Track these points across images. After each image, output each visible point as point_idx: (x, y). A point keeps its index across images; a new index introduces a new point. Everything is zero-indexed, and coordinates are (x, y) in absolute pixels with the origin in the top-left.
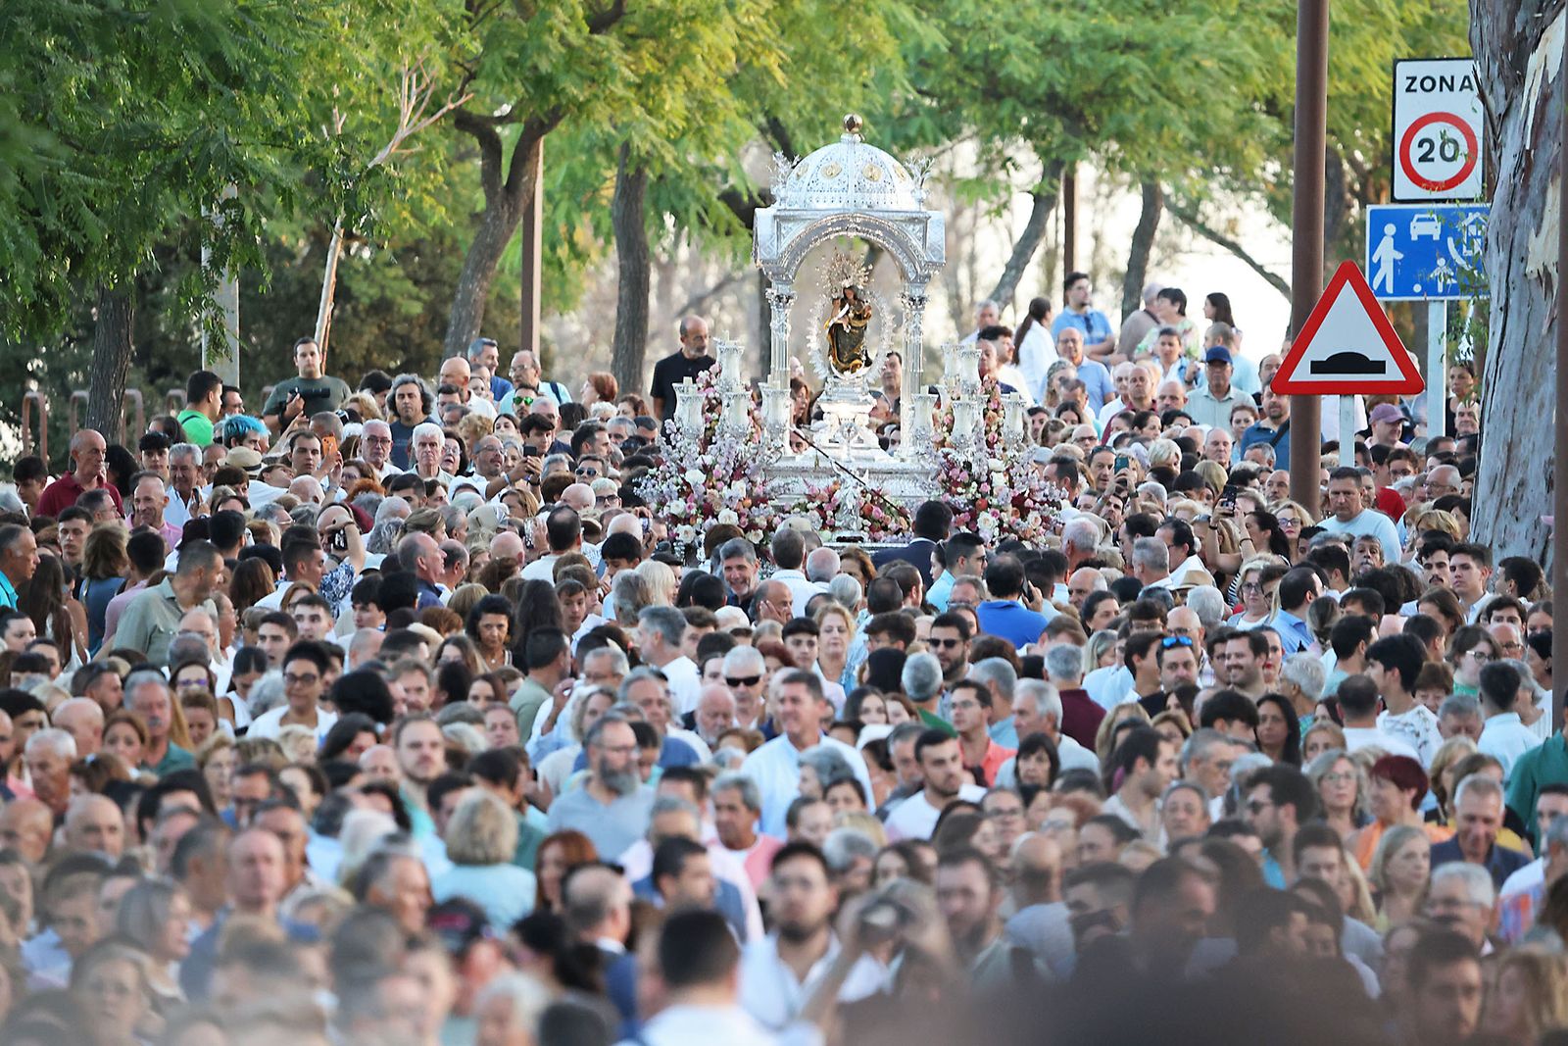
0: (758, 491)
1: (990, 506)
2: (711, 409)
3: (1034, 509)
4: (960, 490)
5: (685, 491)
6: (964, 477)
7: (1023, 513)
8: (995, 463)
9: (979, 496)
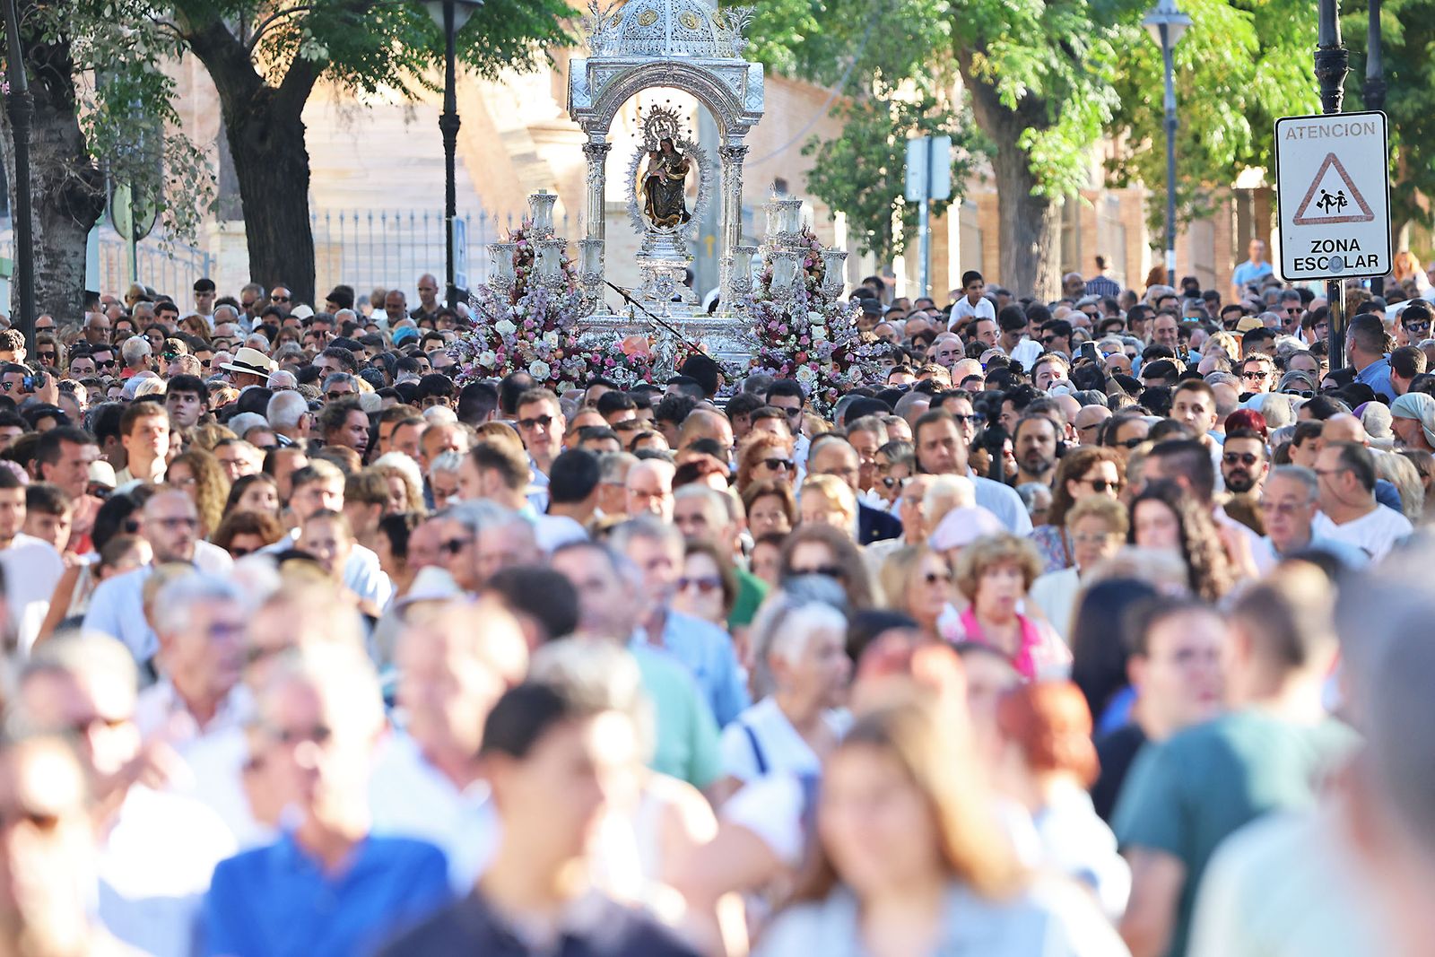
0: (571, 342)
1: (809, 360)
2: (523, 262)
4: (778, 342)
5: (495, 342)
6: (784, 330)
7: (844, 366)
8: (814, 316)
9: (798, 349)
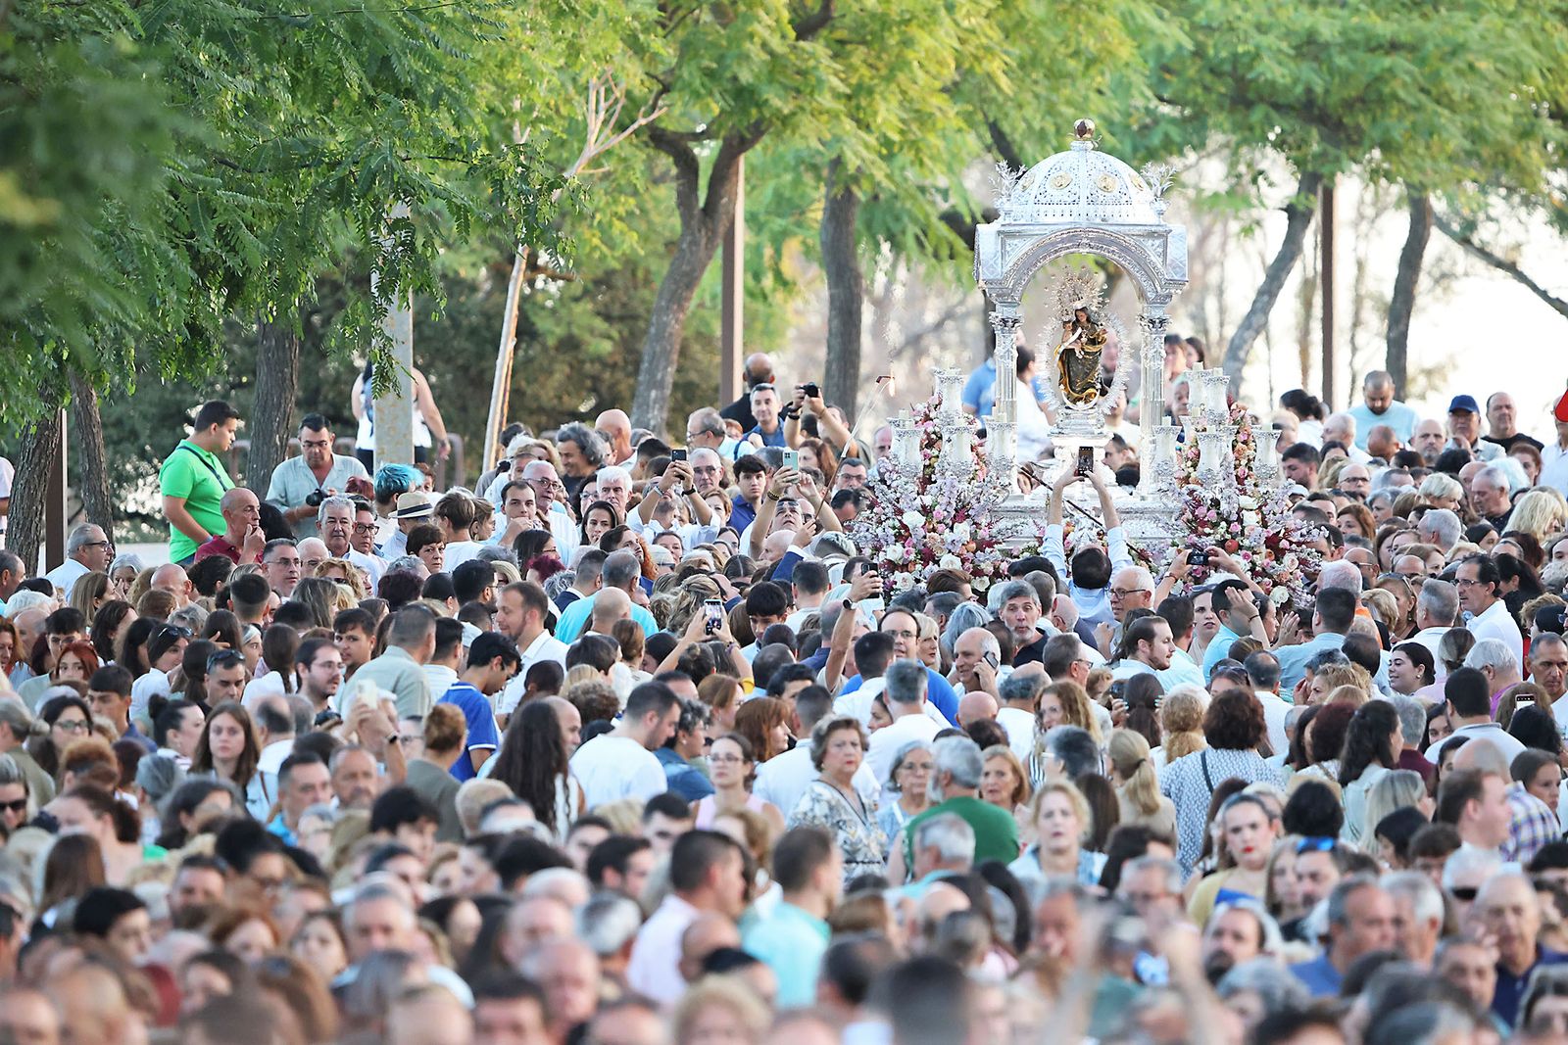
0: (983, 533)
2: (930, 445)
3: (1291, 551)
4: (1207, 530)
6: (1212, 515)
7: (1278, 554)
8: (1245, 501)
